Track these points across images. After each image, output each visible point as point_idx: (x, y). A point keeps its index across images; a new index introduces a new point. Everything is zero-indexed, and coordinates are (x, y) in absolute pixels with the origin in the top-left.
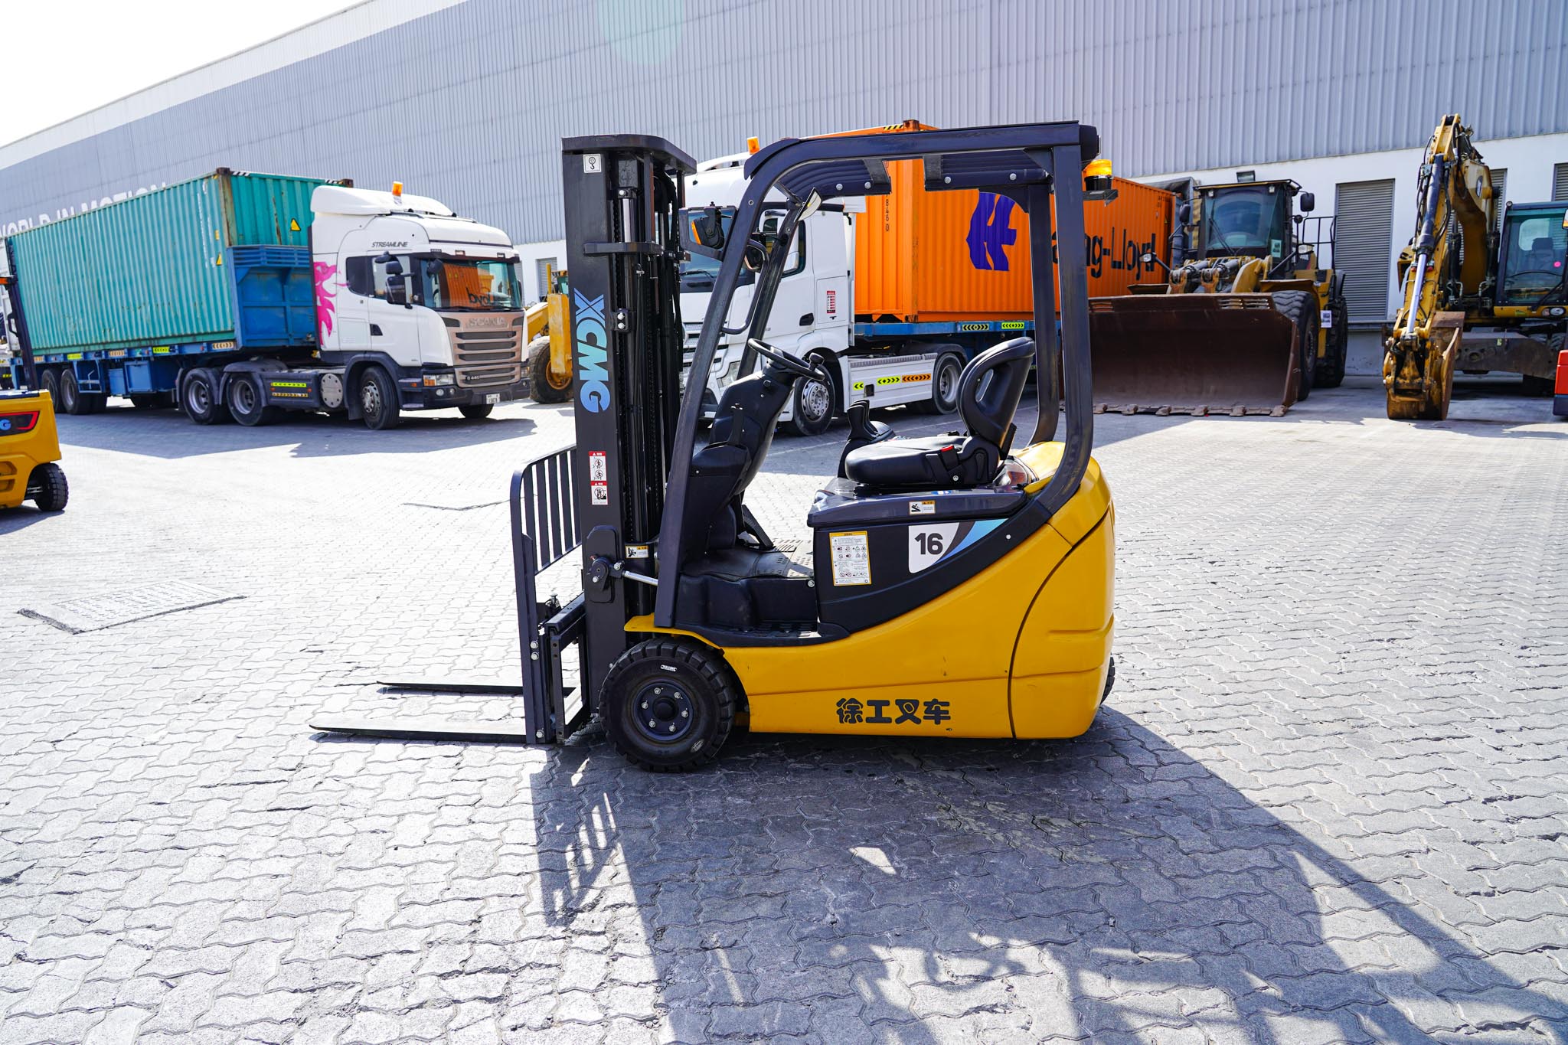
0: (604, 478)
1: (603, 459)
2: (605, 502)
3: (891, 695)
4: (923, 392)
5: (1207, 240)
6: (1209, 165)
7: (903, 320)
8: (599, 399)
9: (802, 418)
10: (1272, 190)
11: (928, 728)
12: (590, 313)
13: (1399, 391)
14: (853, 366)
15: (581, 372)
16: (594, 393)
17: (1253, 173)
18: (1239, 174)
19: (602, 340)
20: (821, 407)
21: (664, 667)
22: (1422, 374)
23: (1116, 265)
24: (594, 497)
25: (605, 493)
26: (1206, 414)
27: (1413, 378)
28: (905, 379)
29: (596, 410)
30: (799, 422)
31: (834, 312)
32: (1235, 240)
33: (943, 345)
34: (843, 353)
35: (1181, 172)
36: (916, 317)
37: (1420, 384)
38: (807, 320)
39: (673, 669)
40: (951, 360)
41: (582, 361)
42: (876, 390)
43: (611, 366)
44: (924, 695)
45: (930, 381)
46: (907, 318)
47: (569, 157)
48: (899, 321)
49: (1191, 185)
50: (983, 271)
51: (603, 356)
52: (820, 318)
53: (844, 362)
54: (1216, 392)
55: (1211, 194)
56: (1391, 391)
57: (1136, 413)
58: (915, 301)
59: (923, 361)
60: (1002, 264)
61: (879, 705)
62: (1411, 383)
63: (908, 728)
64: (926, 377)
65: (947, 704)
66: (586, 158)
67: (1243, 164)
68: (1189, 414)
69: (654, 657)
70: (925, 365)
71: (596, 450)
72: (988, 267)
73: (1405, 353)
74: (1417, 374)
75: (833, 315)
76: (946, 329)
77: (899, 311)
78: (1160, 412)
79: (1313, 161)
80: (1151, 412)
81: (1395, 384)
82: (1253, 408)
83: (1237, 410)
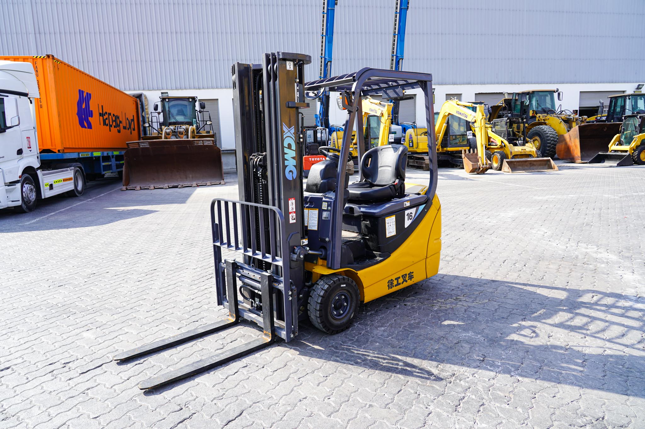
0: (294, 210)
1: (294, 201)
2: (295, 221)
3: (400, 274)
4: (70, 186)
5: (168, 118)
6: (148, 89)
7: (57, 152)
8: (293, 174)
9: (25, 203)
10: (191, 100)
11: (410, 283)
12: (289, 134)
14: (44, 175)
15: (286, 161)
16: (291, 171)
17: (167, 93)
18: (162, 93)
19: (294, 147)
20: (33, 196)
21: (342, 286)
23: (125, 128)
24: (290, 219)
25: (295, 217)
26: (198, 186)
28: (64, 180)
29: (291, 179)
30: (24, 205)
31: (30, 148)
32: (180, 118)
33: (75, 164)
34: (38, 169)
35: (132, 90)
36: (63, 150)
38: (20, 152)
39: (345, 285)
40: (78, 170)
41: (286, 156)
42: (54, 186)
43: (297, 158)
44: (407, 272)
45: (73, 181)
46: (59, 151)
47: (281, 62)
48: (56, 153)
49: (143, 95)
50: (84, 129)
51: (293, 154)
52: (25, 150)
53: (39, 172)
54: (192, 177)
55: (167, 100)
58: (62, 143)
59: (69, 171)
60: (90, 127)
61: (397, 279)
63: (405, 285)
64: (70, 179)
65: (413, 273)
66: (288, 63)
67: (162, 89)
69: (338, 283)
70: (69, 173)
71: (291, 198)
72: (86, 128)
75: (30, 149)
76: (74, 156)
77: (54, 147)
78: (179, 186)
79: (185, 90)
80: (176, 187)
82: (214, 182)
83: (209, 183)
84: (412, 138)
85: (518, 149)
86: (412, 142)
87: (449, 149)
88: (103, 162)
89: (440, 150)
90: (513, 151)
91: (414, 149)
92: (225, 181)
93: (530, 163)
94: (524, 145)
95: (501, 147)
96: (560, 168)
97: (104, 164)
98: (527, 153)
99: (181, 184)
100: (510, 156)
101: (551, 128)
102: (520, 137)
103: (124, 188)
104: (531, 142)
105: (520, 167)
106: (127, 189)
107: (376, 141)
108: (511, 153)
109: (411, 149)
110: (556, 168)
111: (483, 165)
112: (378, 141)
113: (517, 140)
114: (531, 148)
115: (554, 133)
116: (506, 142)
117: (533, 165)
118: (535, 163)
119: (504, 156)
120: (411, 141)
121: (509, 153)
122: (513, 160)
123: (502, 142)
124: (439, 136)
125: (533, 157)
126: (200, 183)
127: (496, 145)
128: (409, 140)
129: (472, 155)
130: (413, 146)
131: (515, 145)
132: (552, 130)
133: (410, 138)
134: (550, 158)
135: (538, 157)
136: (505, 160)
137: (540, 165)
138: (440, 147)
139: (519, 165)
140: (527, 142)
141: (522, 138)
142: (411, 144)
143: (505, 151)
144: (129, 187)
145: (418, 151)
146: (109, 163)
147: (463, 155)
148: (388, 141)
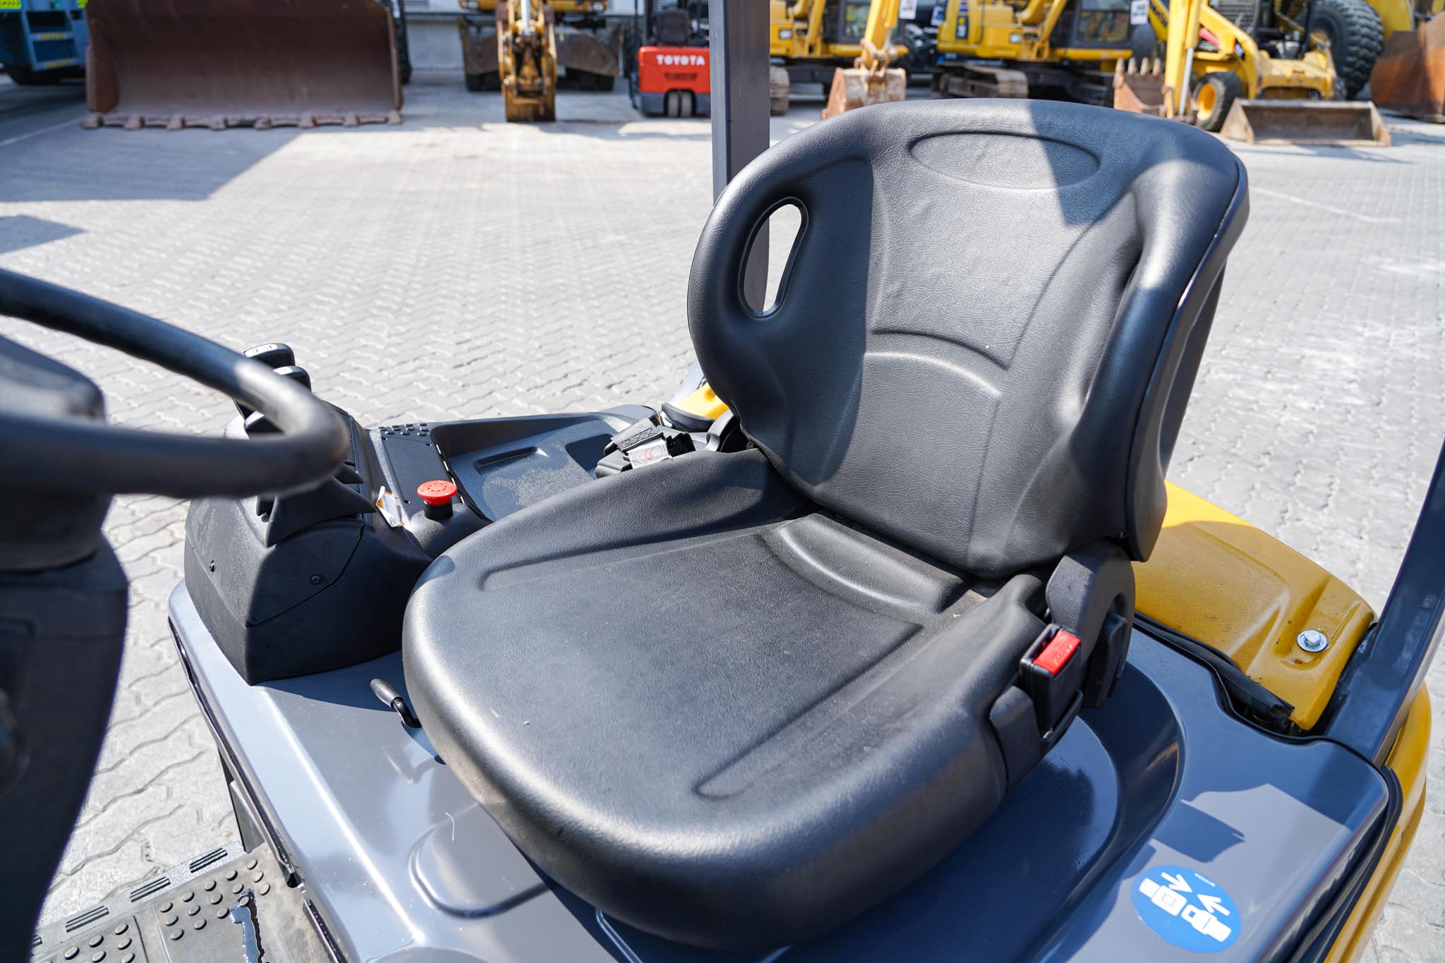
13: (522, 93)
22: (540, 75)
26: (316, 125)
27: (533, 78)
37: (541, 85)
56: (515, 92)
57: (228, 127)
62: (532, 84)
68: (294, 126)
73: (524, 50)
74: (536, 73)
78: (259, 125)
80: (248, 125)
81: (518, 86)
82: (366, 115)
83: (350, 119)
84: (966, 10)
85: (1282, 69)
86: (967, 24)
87: (1073, 53)
88: (33, 30)
89: (1046, 54)
90: (1265, 74)
91: (971, 46)
92: (406, 110)
93: (1309, 118)
94: (1298, 55)
95: (1232, 60)
96: (1398, 140)
97: (40, 37)
98: (1306, 84)
99: (265, 115)
100: (1254, 90)
101: (1367, 9)
102: (1290, 30)
103: (92, 119)
104: (1323, 48)
105: (1278, 128)
106: (101, 124)
107: (861, 12)
108: (1260, 80)
109: (961, 46)
110: (1386, 137)
111: (1176, 114)
112: (867, 14)
113: (1281, 38)
114: (1321, 69)
115: (1373, 24)
116: (1250, 45)
117: (1318, 123)
118: (1323, 117)
119: (1235, 90)
120: (962, 21)
121: (1253, 81)
122: (1263, 103)
123: (1237, 42)
124: (1049, 9)
125: (1321, 98)
126: (324, 115)
127: (1215, 51)
128: (959, 18)
129: (1144, 78)
130: (966, 37)
131: (1274, 54)
132: (1371, 15)
133: (962, 10)
134: (1370, 105)
135: (1334, 99)
136: (1239, 103)
137: (1336, 124)
138: (1047, 45)
139: (1276, 121)
140: (1311, 48)
141: (1297, 35)
142: (962, 29)
143: (1239, 73)
144: (109, 118)
145: (982, 52)
146: (65, 36)
147: (1118, 78)
148: (898, 14)
